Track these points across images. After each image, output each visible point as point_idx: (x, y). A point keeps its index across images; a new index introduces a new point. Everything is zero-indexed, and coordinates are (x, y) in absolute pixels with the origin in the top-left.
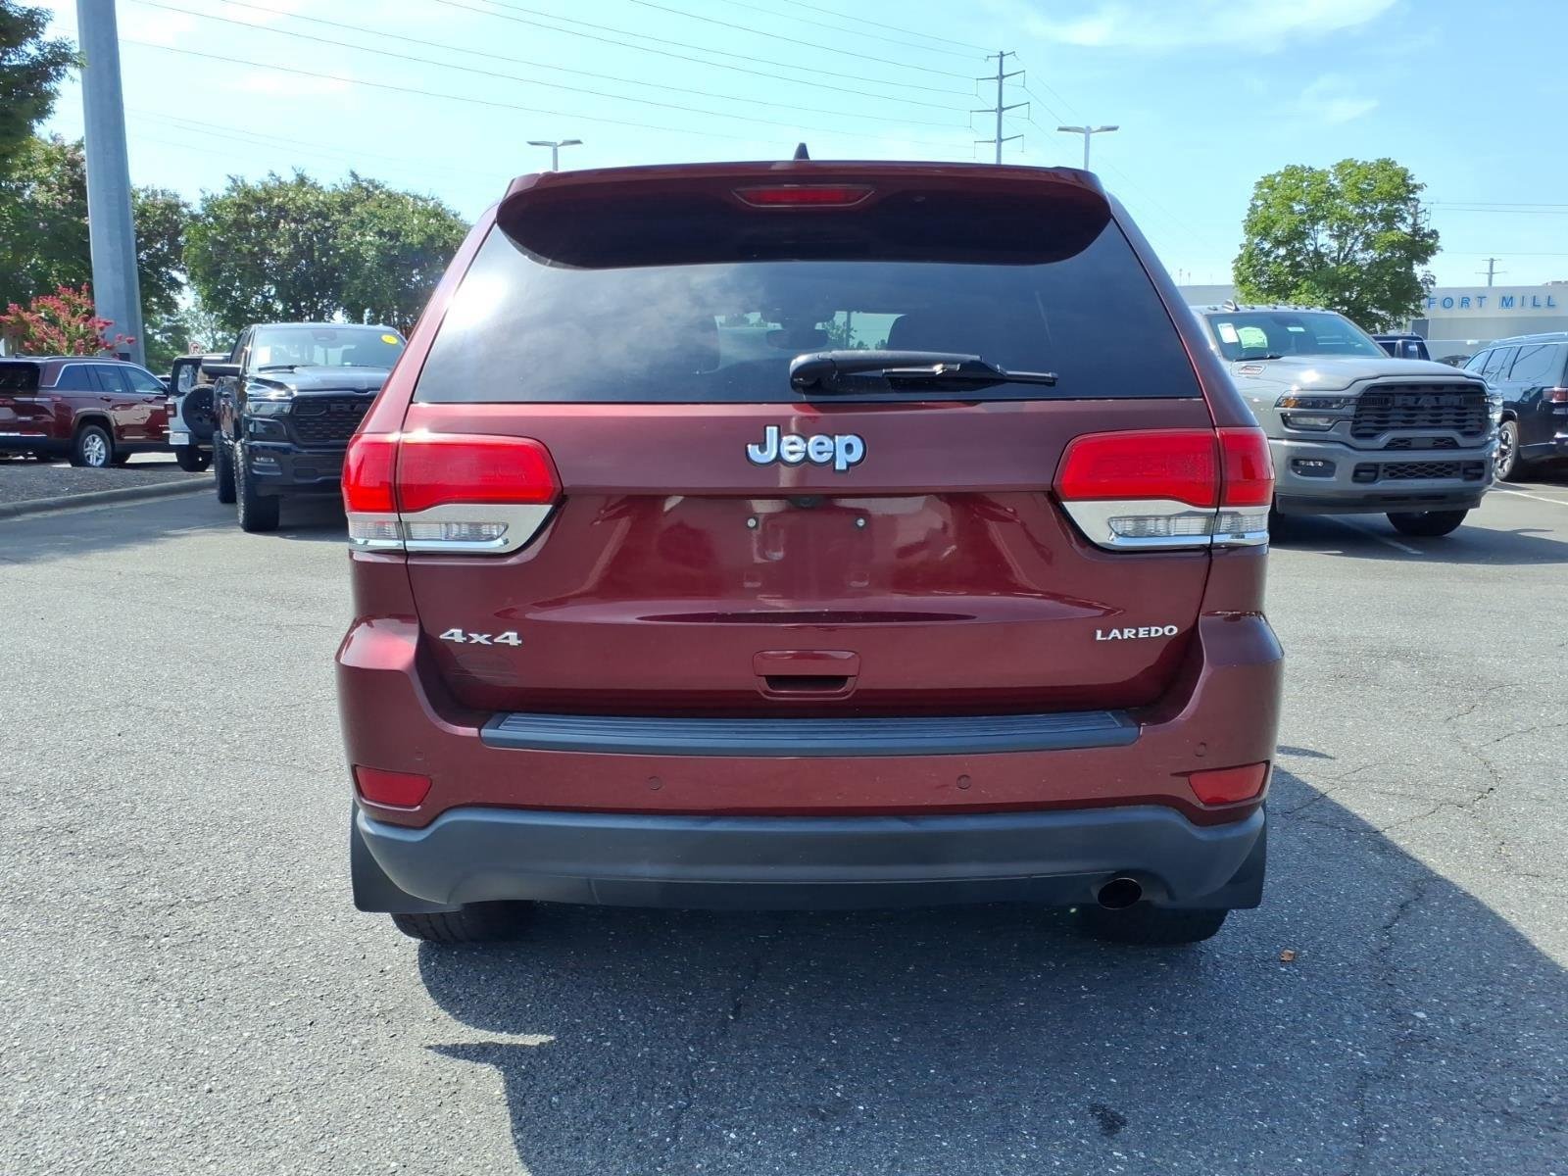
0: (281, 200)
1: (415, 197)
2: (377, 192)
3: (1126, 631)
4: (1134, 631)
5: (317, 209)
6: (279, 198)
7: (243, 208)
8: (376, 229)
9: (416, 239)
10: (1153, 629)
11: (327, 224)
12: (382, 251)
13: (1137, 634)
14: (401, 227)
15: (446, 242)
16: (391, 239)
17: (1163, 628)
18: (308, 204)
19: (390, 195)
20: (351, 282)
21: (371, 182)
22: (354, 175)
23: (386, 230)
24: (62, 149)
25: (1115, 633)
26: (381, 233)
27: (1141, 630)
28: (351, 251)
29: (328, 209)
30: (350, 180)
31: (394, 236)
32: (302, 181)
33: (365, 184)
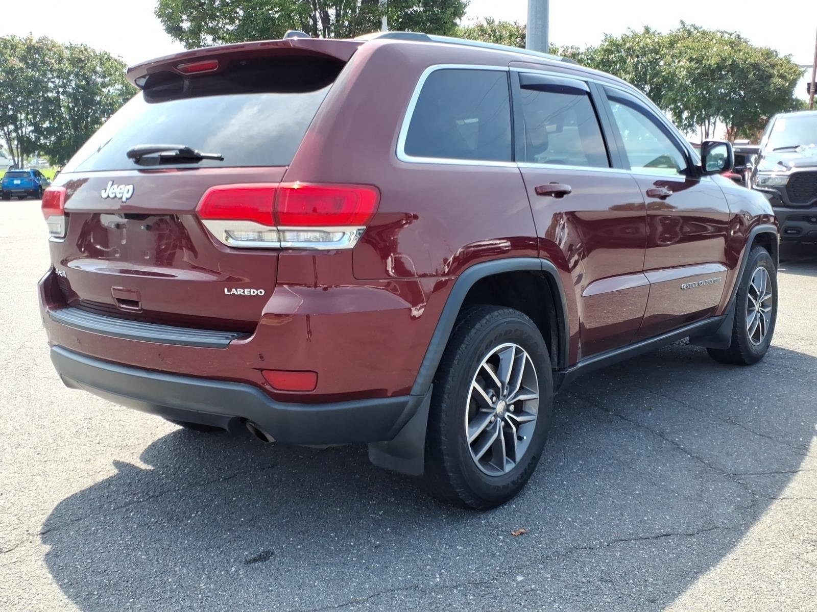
0: (631, 44)
1: (722, 33)
2: (696, 32)
3: (238, 290)
4: (242, 291)
5: (652, 47)
6: (630, 42)
7: (608, 51)
8: (688, 57)
9: (713, 62)
10: (252, 290)
11: (657, 57)
12: (690, 72)
13: (244, 292)
14: (705, 54)
15: (734, 61)
16: (697, 63)
17: (257, 290)
18: (647, 44)
19: (704, 33)
20: (667, 94)
21: (693, 26)
22: (682, 22)
23: (694, 57)
24: (517, 29)
25: (234, 291)
26: (691, 60)
27: (246, 290)
28: (670, 73)
29: (660, 46)
30: (680, 26)
31: (698, 61)
32: (647, 30)
33: (688, 28)
